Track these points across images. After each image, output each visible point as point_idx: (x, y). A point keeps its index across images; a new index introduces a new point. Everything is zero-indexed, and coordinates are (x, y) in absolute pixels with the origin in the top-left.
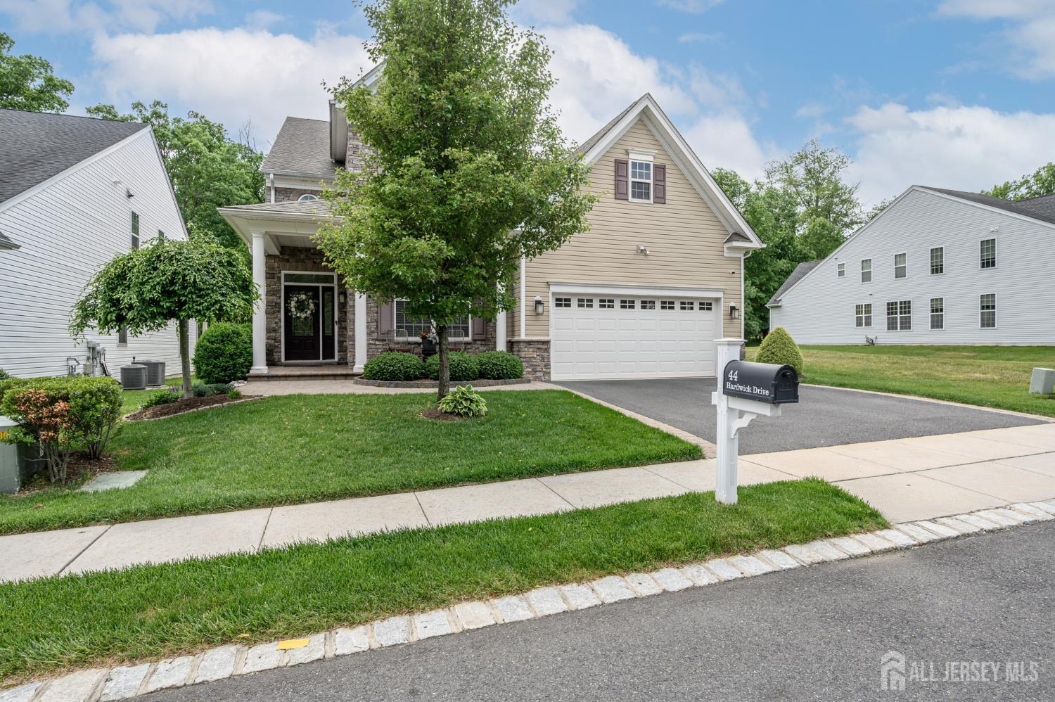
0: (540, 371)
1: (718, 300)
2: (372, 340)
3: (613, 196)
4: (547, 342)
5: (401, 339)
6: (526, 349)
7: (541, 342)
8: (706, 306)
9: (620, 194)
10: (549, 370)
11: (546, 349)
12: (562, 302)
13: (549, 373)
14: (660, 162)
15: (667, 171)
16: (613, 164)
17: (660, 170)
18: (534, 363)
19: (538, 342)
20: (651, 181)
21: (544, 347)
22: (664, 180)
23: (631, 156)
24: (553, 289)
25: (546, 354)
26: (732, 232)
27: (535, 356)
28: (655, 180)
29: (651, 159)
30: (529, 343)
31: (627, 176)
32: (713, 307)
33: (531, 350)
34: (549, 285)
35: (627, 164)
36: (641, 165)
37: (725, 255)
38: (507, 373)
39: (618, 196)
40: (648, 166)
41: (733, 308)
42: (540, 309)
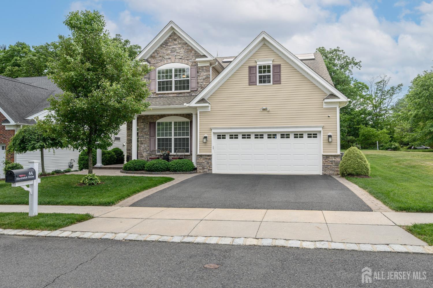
0: (206, 169)
1: (320, 132)
2: (147, 154)
3: (248, 84)
4: (211, 156)
5: (159, 154)
6: (199, 159)
7: (207, 155)
8: (313, 135)
9: (252, 83)
10: (211, 168)
11: (210, 158)
12: (221, 136)
13: (211, 170)
14: (276, 63)
15: (282, 67)
16: (248, 69)
17: (277, 67)
18: (203, 165)
19: (206, 155)
20: (271, 74)
21: (209, 158)
22: (280, 72)
23: (258, 63)
24: (213, 131)
25: (209, 161)
26: (328, 94)
27: (204, 162)
28: (273, 72)
29: (271, 62)
30: (201, 156)
31: (256, 73)
32: (318, 136)
33: (202, 159)
34: (211, 129)
35: (256, 67)
36: (265, 67)
37: (324, 107)
38: (178, 169)
39: (250, 84)
40: (269, 67)
41: (330, 136)
42: (205, 140)
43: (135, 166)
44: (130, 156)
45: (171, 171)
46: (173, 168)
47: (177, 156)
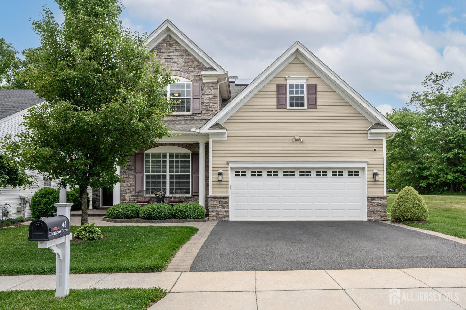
0: (222, 215)
1: (363, 169)
2: (131, 196)
3: (276, 107)
4: (227, 198)
5: (148, 195)
6: (212, 202)
7: (222, 197)
8: (354, 173)
9: (281, 105)
10: (228, 214)
11: (226, 201)
12: (240, 173)
13: (228, 216)
14: (312, 82)
15: (318, 87)
16: (276, 87)
17: (312, 88)
18: (218, 210)
19: (220, 197)
20: (305, 95)
21: (225, 200)
22: (316, 94)
23: (289, 81)
24: (231, 165)
25: (226, 205)
26: (374, 122)
27: (218, 205)
28: (308, 94)
29: (305, 81)
30: (214, 198)
31: (286, 94)
32: (360, 173)
33: (216, 202)
34: (228, 163)
35: (286, 86)
36: (297, 86)
37: (369, 138)
38: (188, 216)
39: (279, 107)
40: (302, 86)
41: (375, 174)
42: (220, 178)
43: (126, 212)
44: (97, 199)
45: (177, 219)
46: (182, 214)
47: (175, 198)
